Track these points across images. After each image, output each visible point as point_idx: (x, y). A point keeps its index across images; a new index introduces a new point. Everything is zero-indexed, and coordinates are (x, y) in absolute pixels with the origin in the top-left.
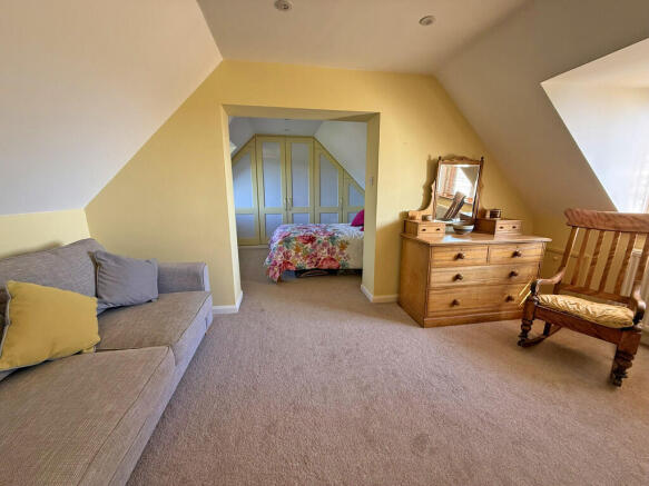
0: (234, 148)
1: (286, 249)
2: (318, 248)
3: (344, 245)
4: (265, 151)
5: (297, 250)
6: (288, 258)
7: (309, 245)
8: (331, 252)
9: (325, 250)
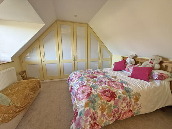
0: (43, 25)
1: (92, 111)
2: (119, 104)
3: (137, 97)
4: (62, 30)
5: (103, 110)
6: (95, 119)
7: (112, 102)
8: (129, 105)
9: (125, 105)
